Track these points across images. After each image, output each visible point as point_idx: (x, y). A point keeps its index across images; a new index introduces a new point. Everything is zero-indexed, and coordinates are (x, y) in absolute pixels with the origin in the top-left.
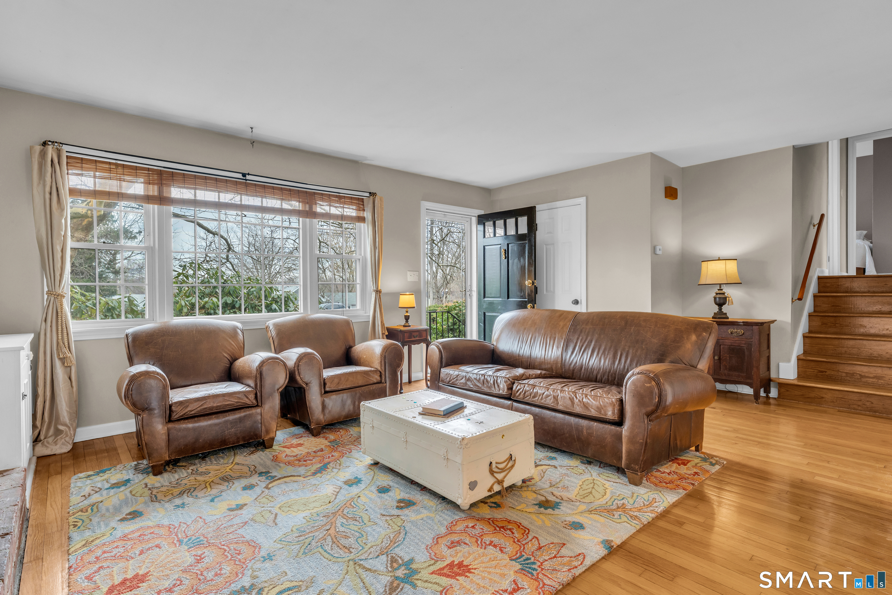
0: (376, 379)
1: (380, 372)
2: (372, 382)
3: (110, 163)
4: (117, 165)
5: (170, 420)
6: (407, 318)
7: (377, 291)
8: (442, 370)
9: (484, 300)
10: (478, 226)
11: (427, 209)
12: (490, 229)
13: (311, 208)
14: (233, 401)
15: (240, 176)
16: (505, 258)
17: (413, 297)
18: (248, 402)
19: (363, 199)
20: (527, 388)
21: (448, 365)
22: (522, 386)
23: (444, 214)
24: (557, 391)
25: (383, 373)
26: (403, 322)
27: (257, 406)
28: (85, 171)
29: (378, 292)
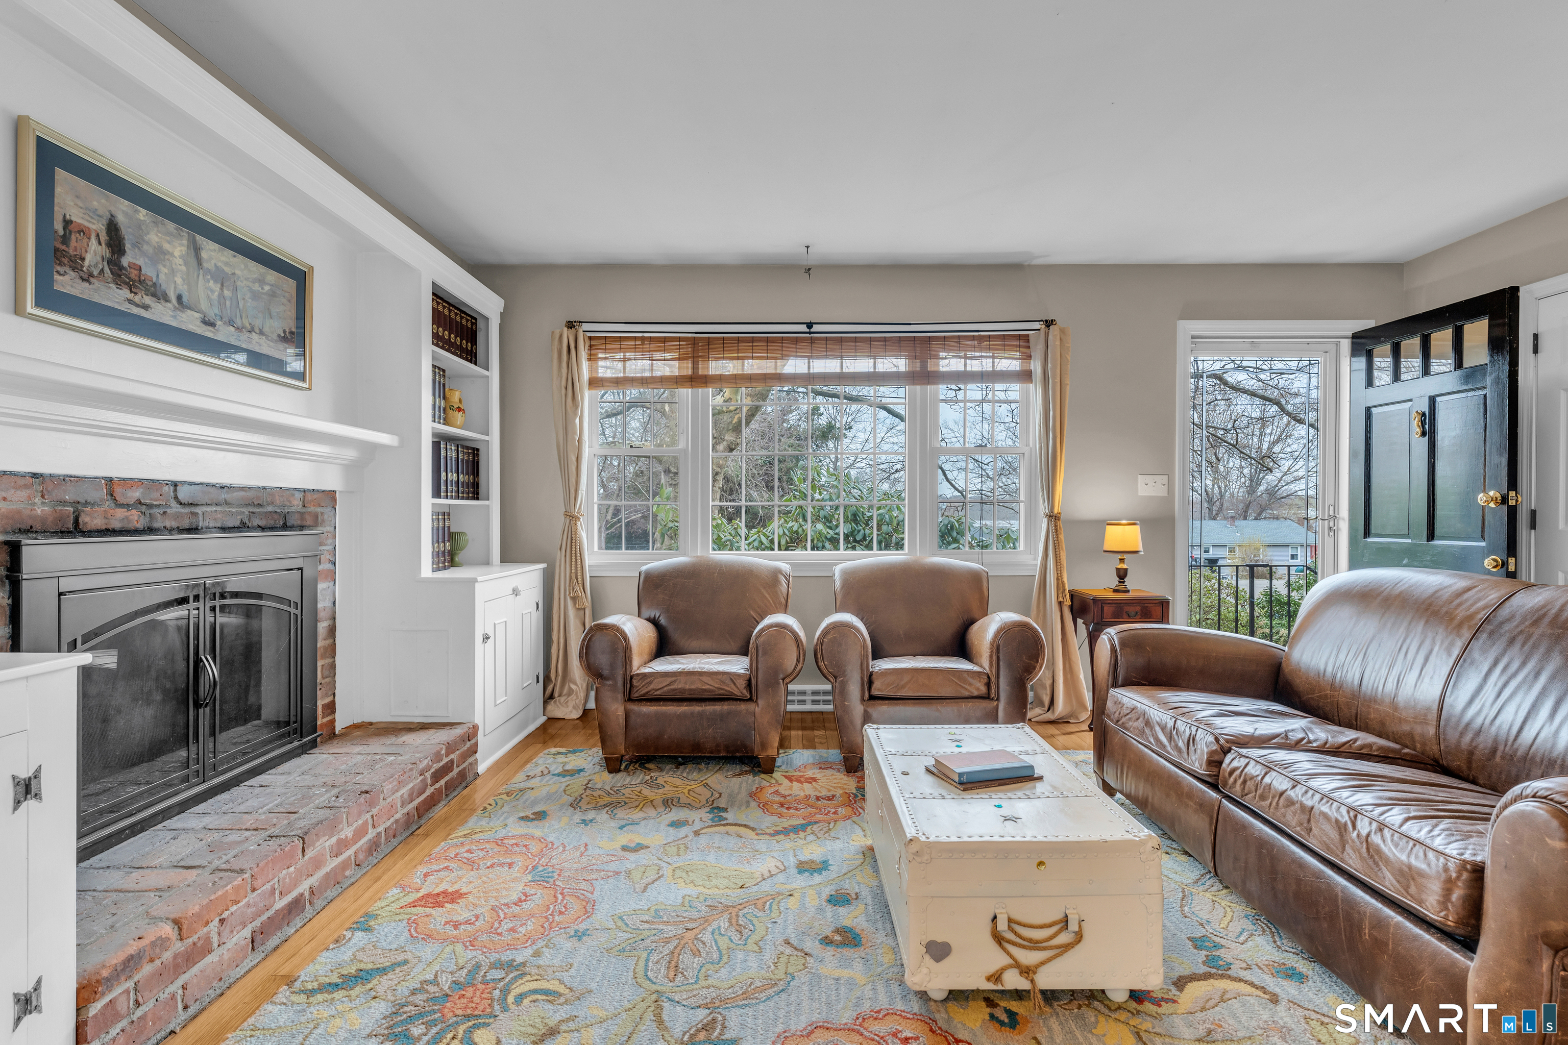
0: (978, 689)
1: (989, 677)
2: (967, 694)
3: (635, 338)
4: (643, 339)
5: (630, 699)
6: (1122, 575)
7: (1050, 516)
8: (1112, 692)
9: (1367, 543)
10: (1353, 359)
11: (1193, 337)
12: (1383, 362)
13: (924, 365)
14: (711, 685)
15: (803, 328)
16: (1423, 434)
17: (1136, 529)
18: (736, 692)
19: (1028, 335)
20: (1254, 770)
21: (1128, 683)
22: (1243, 761)
23: (1253, 342)
24: (1313, 795)
25: (993, 679)
26: (1114, 582)
27: (751, 700)
28: (609, 353)
29: (1053, 517)
